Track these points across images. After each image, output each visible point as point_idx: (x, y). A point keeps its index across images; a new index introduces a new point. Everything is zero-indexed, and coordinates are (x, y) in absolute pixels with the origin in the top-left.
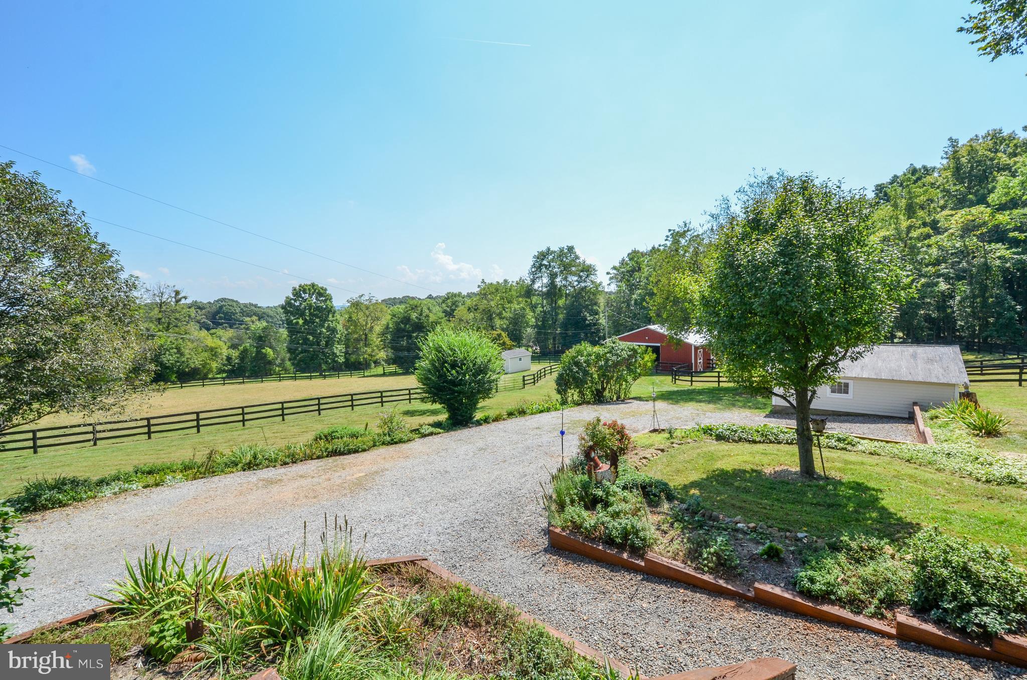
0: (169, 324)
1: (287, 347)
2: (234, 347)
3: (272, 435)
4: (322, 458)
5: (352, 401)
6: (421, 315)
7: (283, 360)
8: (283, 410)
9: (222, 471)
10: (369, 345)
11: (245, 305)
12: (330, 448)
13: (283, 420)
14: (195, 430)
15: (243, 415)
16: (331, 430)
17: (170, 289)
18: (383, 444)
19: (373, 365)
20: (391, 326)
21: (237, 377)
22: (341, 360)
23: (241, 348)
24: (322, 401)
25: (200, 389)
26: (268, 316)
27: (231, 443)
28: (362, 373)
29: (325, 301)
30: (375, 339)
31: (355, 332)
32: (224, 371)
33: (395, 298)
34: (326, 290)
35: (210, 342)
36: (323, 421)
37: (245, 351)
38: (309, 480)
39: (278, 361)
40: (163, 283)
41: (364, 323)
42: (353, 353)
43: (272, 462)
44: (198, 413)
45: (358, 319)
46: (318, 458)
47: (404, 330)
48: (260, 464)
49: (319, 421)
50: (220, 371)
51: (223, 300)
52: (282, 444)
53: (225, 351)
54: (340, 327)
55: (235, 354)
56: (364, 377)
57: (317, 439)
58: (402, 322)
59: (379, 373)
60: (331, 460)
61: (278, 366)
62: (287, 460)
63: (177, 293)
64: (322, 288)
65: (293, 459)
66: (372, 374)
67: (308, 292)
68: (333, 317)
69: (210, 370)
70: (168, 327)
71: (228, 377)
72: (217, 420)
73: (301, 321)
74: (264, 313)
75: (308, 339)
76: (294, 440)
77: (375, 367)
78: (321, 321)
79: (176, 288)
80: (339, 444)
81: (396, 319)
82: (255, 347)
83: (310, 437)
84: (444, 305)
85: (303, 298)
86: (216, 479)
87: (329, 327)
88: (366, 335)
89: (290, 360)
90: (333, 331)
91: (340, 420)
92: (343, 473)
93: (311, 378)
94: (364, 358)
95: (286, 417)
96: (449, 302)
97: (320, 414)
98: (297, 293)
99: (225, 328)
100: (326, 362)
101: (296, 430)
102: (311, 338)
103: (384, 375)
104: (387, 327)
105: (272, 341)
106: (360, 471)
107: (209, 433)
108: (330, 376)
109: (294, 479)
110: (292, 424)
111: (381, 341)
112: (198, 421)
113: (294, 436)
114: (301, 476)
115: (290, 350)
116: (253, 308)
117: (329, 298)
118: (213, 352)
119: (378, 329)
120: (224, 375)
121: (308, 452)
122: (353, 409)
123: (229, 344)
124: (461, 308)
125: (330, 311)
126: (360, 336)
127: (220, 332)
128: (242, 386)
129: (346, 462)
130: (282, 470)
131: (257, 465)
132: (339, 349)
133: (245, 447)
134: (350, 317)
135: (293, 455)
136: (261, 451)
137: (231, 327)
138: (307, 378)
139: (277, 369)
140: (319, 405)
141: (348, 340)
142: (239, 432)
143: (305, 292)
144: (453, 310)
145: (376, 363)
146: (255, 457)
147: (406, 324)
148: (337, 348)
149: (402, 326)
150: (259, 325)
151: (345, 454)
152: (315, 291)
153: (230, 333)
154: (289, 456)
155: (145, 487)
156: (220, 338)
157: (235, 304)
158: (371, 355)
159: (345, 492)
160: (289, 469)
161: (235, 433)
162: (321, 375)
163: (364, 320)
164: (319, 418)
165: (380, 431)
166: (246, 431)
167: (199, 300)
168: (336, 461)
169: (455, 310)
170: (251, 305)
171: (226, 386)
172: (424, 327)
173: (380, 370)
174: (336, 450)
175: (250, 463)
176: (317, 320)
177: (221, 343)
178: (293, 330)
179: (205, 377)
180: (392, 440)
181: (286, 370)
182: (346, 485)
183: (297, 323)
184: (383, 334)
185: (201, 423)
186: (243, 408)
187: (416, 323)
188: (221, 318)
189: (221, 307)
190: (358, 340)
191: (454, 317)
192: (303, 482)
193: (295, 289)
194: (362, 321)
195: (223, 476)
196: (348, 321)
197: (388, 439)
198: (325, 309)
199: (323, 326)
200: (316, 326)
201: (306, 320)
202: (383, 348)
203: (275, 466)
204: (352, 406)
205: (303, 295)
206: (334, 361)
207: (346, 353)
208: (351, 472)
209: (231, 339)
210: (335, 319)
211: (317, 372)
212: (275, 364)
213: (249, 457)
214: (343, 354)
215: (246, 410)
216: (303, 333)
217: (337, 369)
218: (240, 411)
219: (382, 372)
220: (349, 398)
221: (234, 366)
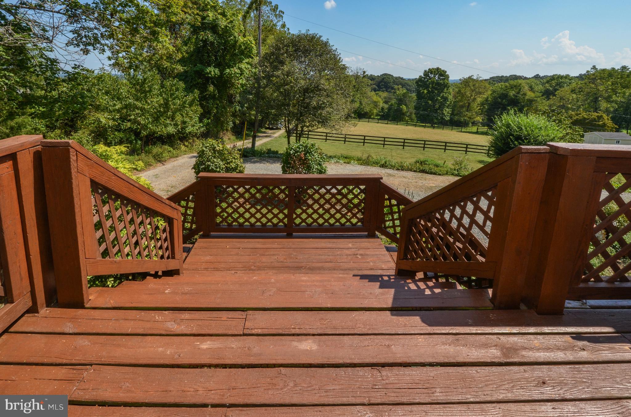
0: (358, 88)
1: (414, 106)
2: (386, 102)
3: (396, 155)
4: (417, 172)
5: (446, 146)
6: (518, 93)
7: (411, 113)
8: (404, 143)
9: (372, 165)
10: (470, 110)
11: (396, 78)
12: (421, 168)
13: (403, 148)
14: (362, 144)
15: (384, 141)
16: (425, 160)
17: (361, 70)
18: (453, 174)
19: (471, 124)
20: (490, 99)
21: (385, 119)
22: (448, 118)
23: (390, 103)
24: (427, 143)
25: (366, 123)
26: (408, 85)
27: (377, 154)
28: (460, 129)
29: (444, 79)
30: (475, 106)
31: (460, 101)
32: (379, 115)
33: (503, 76)
34: (446, 72)
35: (375, 98)
36: (424, 154)
37: (392, 105)
38: (407, 180)
39: (408, 114)
40: (359, 67)
41: (469, 95)
42: (457, 115)
43: (392, 167)
44: (365, 136)
45: (465, 93)
46: (414, 171)
47: (500, 103)
48: (387, 166)
49: (422, 153)
50: (377, 115)
51: (385, 74)
52: (399, 160)
53: (381, 104)
54: (450, 97)
55: (386, 106)
56: (461, 132)
57: (417, 162)
58: (500, 97)
59: (473, 131)
60: (420, 174)
61: (408, 117)
62: (399, 168)
63: (364, 72)
64: (443, 71)
65: (402, 168)
66: (468, 131)
67: (433, 73)
68: (447, 90)
69: (373, 114)
70: (358, 90)
71: (380, 119)
72: (372, 142)
73: (426, 91)
74: (406, 83)
75: (428, 103)
76: (405, 160)
77: (472, 126)
78: (438, 92)
79: (364, 70)
80: (426, 168)
81: (495, 95)
82: (397, 104)
83: (414, 160)
84: (547, 85)
85: (429, 77)
86: (369, 167)
87: (443, 96)
88: (469, 104)
89: (415, 114)
90: (446, 99)
91: (435, 156)
92: (424, 182)
93: (425, 127)
94: (464, 119)
95: (405, 147)
96: (554, 83)
97: (424, 150)
98: (426, 73)
99: (383, 91)
100: (437, 119)
101: (408, 155)
102: (430, 102)
103: (477, 133)
104: (487, 100)
105: (407, 102)
106: (433, 183)
107: (368, 147)
108: (438, 127)
109: (400, 177)
110: (407, 152)
111: (480, 109)
112: (364, 140)
113: (406, 158)
114: (404, 177)
115: (416, 108)
116: (400, 80)
117: (448, 77)
118: (376, 104)
119: (479, 100)
120: (379, 117)
121: (410, 167)
122: (445, 151)
123: (384, 100)
124: (566, 88)
125: (446, 86)
126: (465, 104)
127: (381, 93)
128: (386, 125)
129: (428, 177)
130: (396, 172)
131: (386, 166)
132: (447, 111)
133: (382, 157)
134: (459, 91)
135: (402, 167)
136: (389, 161)
137: (387, 91)
138: (423, 126)
139: (407, 118)
140: (425, 144)
141: (455, 106)
142: (381, 150)
143: (431, 73)
144: (556, 90)
145: (474, 124)
146: (386, 163)
147: (502, 99)
148: (446, 110)
149: (499, 100)
150: (402, 91)
151: (429, 174)
152: (438, 73)
153: (385, 94)
154: (400, 166)
155: (344, 163)
156: (380, 97)
157: (391, 77)
158: (470, 118)
159: (422, 190)
160: (399, 172)
161: (379, 150)
162: (432, 126)
163: (470, 93)
164: (423, 152)
165: (453, 167)
166: (384, 150)
167: (373, 74)
168: (423, 175)
169: (558, 90)
170: (399, 77)
171: (379, 124)
172: (519, 103)
173: (474, 129)
174: (424, 170)
175: (383, 165)
176: (436, 92)
177: (380, 100)
178: (420, 96)
179: (370, 118)
180: (459, 174)
181: (412, 120)
182: (424, 187)
183: (423, 92)
184: (482, 104)
185: (366, 141)
186: (385, 138)
187: (512, 99)
188: (382, 85)
189: (383, 79)
190: (462, 107)
191: (555, 95)
192: (404, 180)
193: (425, 71)
194: (468, 94)
195: (371, 167)
196: (458, 93)
197: (456, 172)
198: (443, 84)
199: (439, 96)
200: (435, 95)
201: (429, 91)
202: (480, 114)
203: (393, 169)
204: (445, 149)
205: (430, 75)
206: (442, 118)
207: (452, 114)
208: (429, 182)
209: (385, 98)
210: (448, 91)
211: (430, 124)
212: (406, 115)
213: (383, 162)
214: (449, 115)
215: (386, 139)
216: (425, 99)
217: (443, 124)
218: (383, 139)
219: (476, 131)
220: (444, 144)
221: (384, 113)
